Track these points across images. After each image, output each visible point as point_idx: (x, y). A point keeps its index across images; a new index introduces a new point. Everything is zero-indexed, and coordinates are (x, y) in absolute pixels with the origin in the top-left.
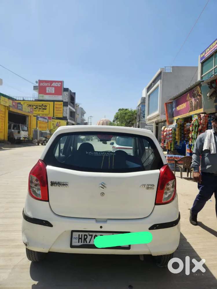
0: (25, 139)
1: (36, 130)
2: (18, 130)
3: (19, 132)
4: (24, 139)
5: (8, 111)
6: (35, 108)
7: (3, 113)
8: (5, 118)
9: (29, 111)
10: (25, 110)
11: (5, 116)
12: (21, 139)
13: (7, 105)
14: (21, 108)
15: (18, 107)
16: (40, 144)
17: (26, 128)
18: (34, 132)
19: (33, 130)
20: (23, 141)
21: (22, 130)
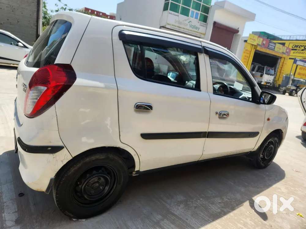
0: (267, 84)
1: (289, 76)
2: (262, 73)
3: (262, 76)
4: (265, 84)
5: (255, 50)
6: (303, 50)
7: (248, 53)
8: (249, 58)
9: (285, 52)
10: (277, 50)
11: (250, 56)
12: (262, 83)
13: (255, 43)
14: (273, 47)
15: (269, 46)
16: (287, 94)
17: (272, 72)
18: (285, 79)
19: (284, 75)
20: (264, 86)
21: (266, 74)
